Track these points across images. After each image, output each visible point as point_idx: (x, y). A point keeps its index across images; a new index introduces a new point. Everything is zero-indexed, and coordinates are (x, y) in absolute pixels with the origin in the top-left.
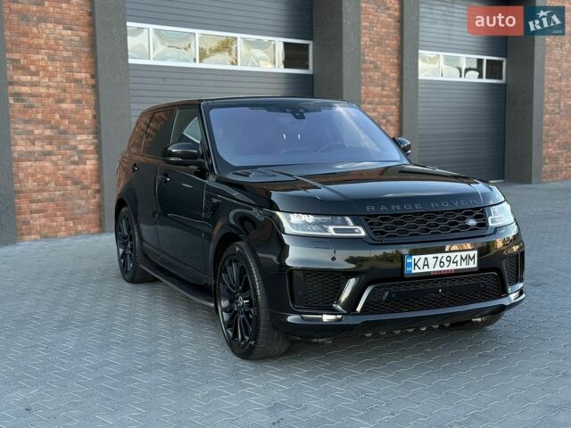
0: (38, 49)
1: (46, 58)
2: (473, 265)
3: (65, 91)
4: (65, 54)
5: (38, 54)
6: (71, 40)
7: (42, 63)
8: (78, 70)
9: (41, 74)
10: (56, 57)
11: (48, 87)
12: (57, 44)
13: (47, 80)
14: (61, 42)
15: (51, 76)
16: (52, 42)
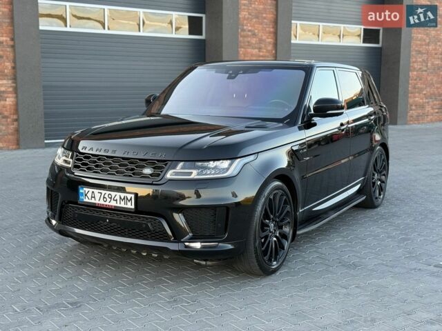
2: (131, 206)
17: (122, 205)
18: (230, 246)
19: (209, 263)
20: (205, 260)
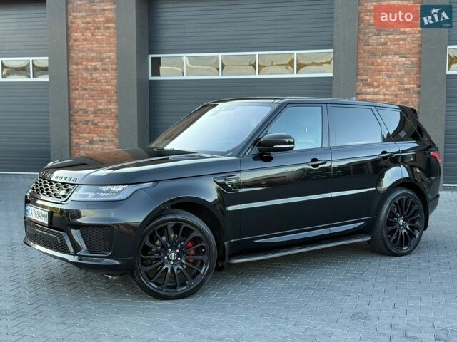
0: (380, 72)
1: (385, 77)
2: (47, 221)
3: (397, 96)
4: (399, 73)
5: (380, 74)
6: (404, 64)
7: (382, 81)
8: (408, 82)
9: (381, 87)
10: (392, 76)
11: (385, 95)
12: (394, 68)
13: (384, 90)
14: (397, 66)
15: (388, 88)
16: (391, 67)
17: (39, 220)
18: (117, 263)
19: (114, 278)
20: (112, 275)
